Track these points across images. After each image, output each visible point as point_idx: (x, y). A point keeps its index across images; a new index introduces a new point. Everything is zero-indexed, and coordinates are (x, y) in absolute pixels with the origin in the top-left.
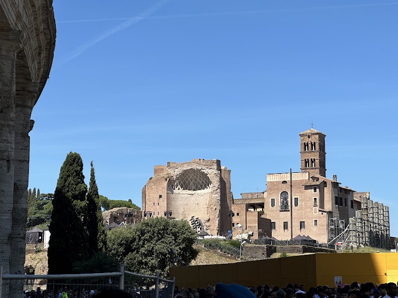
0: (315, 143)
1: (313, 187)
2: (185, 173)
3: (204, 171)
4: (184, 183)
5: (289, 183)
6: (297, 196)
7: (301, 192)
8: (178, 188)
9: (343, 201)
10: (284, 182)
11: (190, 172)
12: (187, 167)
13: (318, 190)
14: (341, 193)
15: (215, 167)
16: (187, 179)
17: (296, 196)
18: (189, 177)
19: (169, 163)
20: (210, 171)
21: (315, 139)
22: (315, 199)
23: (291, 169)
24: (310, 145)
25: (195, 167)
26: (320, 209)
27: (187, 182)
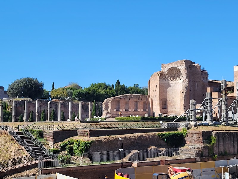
2: (171, 70)
3: (179, 68)
12: (170, 66)
15: (184, 64)
25: (174, 66)
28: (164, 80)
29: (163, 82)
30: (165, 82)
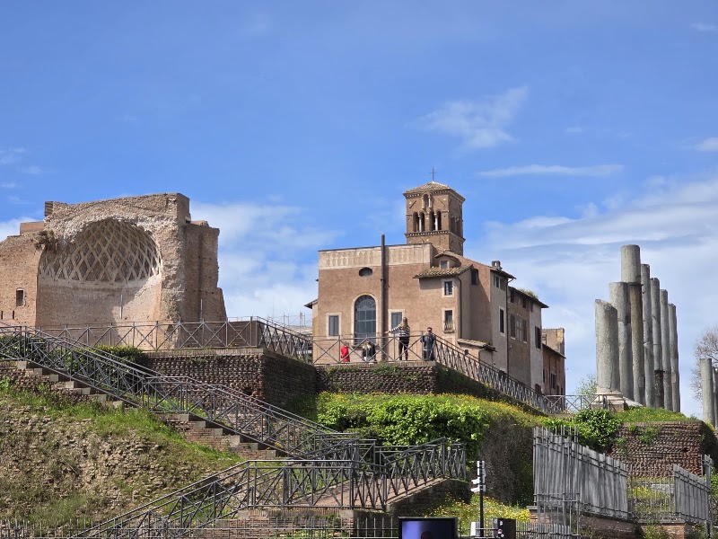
0: (439, 213)
1: (444, 280)
2: (94, 232)
3: (143, 224)
4: (92, 260)
5: (378, 275)
6: (401, 307)
7: (409, 296)
8: (73, 274)
9: (518, 324)
10: (365, 271)
11: (107, 229)
12: (97, 216)
13: (455, 289)
14: (515, 304)
15: (173, 212)
16: (99, 249)
17: (396, 307)
18: (105, 242)
19: (49, 206)
20: (158, 225)
21: (441, 203)
22: (449, 313)
23: (383, 237)
24: (427, 218)
25: (119, 214)
26: (462, 341)
27: (98, 259)
28: (56, 271)
29: (50, 281)
30: (61, 282)
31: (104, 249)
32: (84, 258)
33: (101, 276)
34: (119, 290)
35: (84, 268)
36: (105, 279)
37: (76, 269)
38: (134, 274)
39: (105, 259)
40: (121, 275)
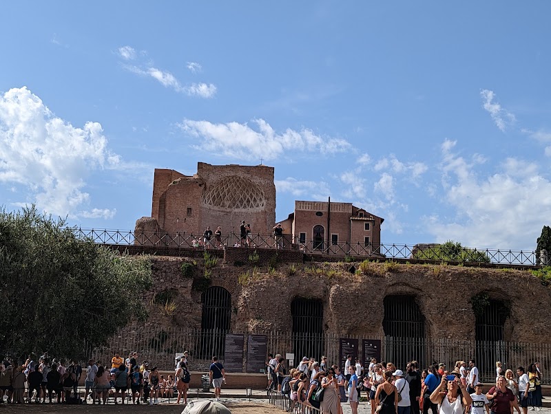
1: (365, 222)
5: (326, 216)
6: (337, 232)
7: (341, 228)
8: (209, 202)
10: (319, 214)
13: (371, 227)
17: (335, 232)
20: (264, 182)
22: (367, 239)
27: (221, 195)
31: (225, 190)
32: (215, 194)
33: (221, 204)
34: (230, 212)
35: (214, 199)
36: (223, 206)
37: (211, 199)
38: (239, 204)
39: (224, 196)
40: (232, 205)
